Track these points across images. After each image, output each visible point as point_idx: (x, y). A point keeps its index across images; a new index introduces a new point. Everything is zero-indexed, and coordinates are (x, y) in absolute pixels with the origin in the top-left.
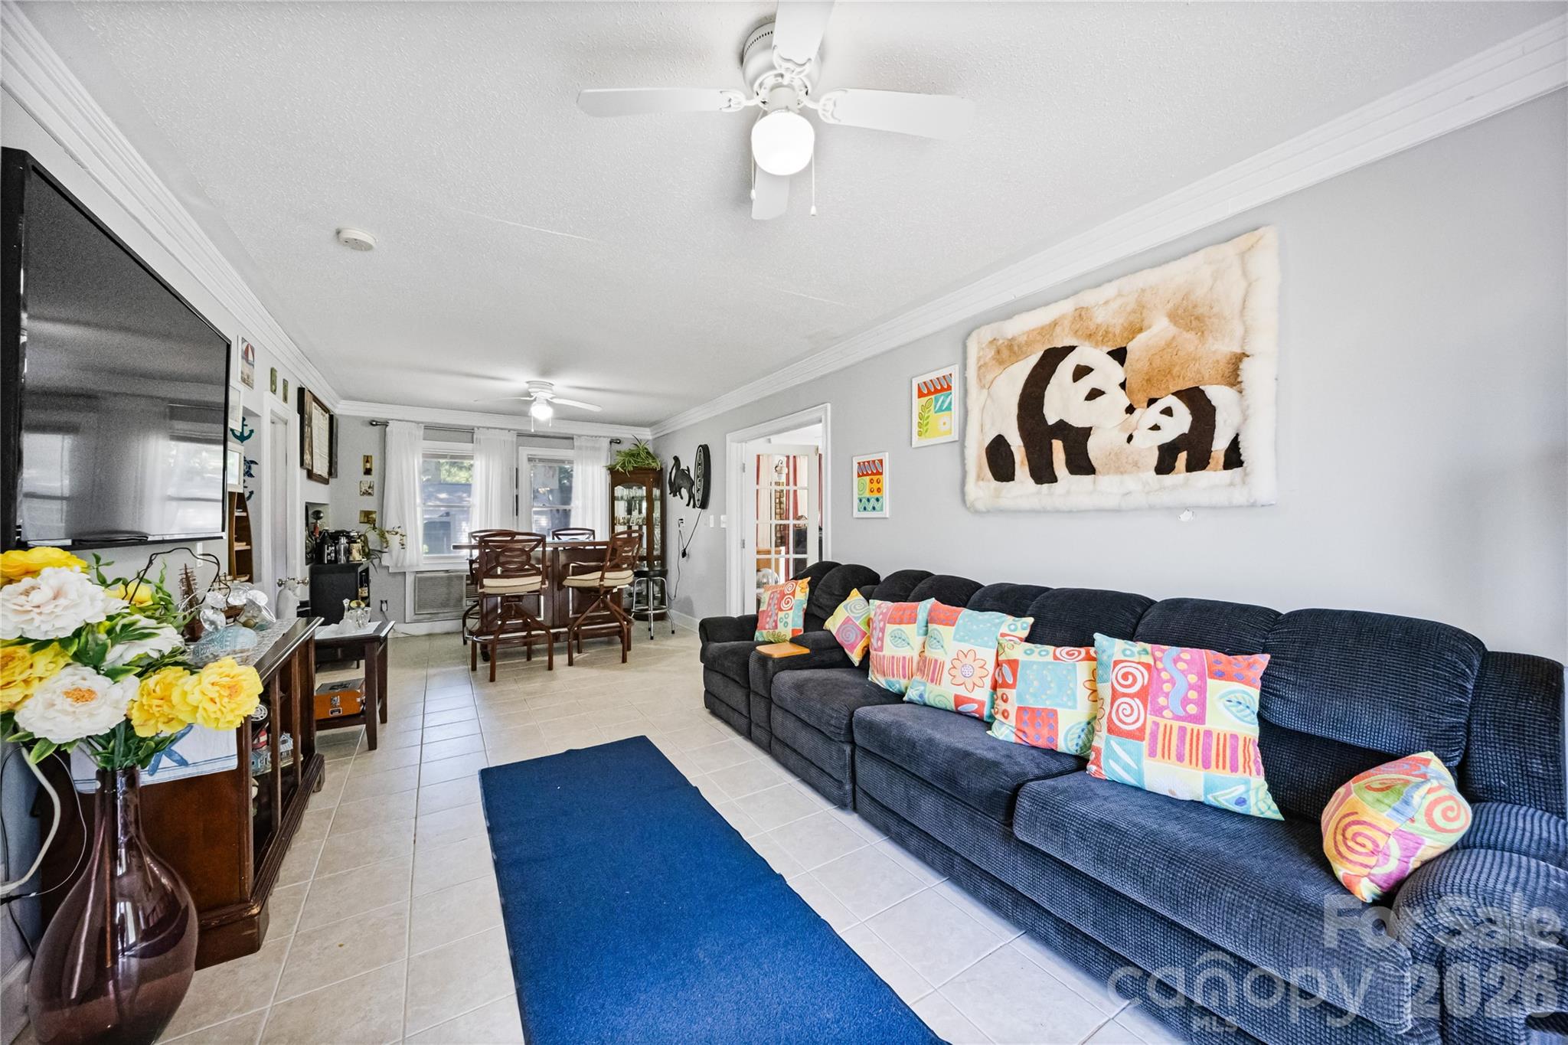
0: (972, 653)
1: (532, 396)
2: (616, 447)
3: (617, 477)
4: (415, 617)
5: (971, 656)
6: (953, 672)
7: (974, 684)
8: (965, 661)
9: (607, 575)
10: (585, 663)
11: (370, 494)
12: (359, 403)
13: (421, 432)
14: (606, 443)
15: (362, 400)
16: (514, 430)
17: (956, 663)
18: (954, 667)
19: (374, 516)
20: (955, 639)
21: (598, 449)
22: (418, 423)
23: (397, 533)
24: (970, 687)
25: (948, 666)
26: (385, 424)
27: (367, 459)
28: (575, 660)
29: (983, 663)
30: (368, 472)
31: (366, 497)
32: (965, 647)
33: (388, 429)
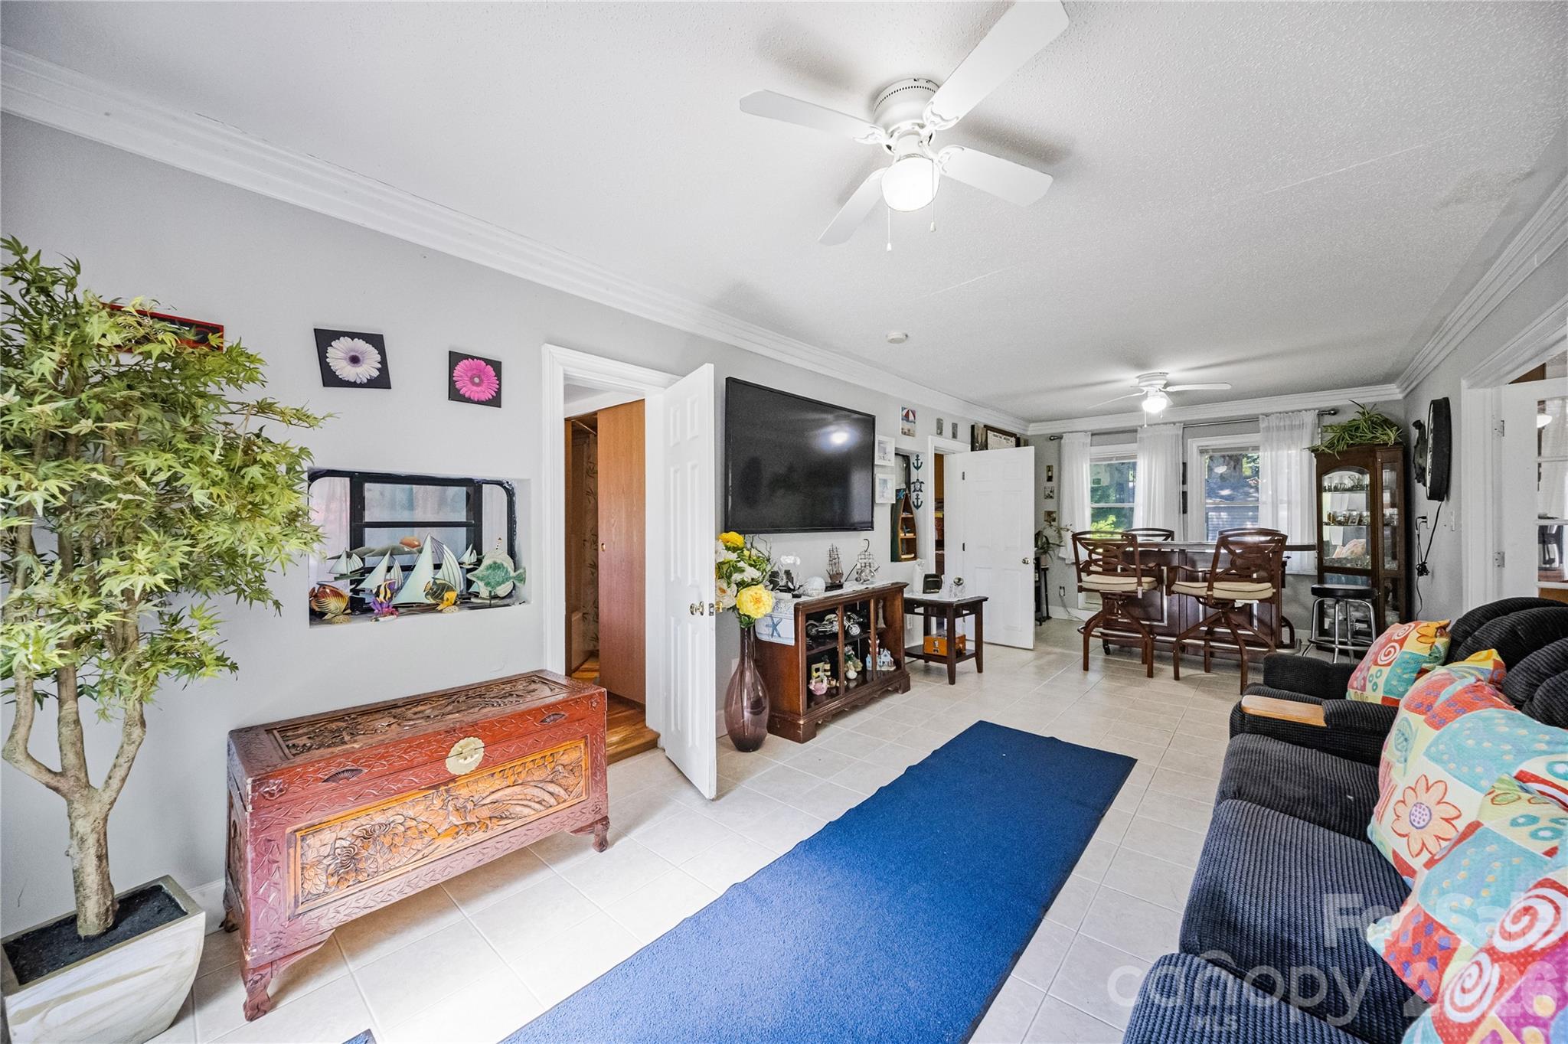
0: (1441, 786)
1: (1142, 391)
2: (1328, 420)
3: (1326, 462)
4: (1086, 605)
5: (1436, 792)
6: (1400, 808)
7: (1424, 844)
8: (1423, 797)
9: (1216, 585)
10: (1188, 680)
11: (1051, 497)
12: (1044, 423)
13: (1088, 440)
14: (1310, 418)
15: (1041, 421)
16: (1179, 422)
17: (1410, 797)
18: (1403, 802)
19: (1054, 515)
20: (1427, 754)
21: (1301, 426)
22: (1086, 432)
23: (1068, 530)
24: (1416, 848)
25: (1397, 796)
26: (1061, 438)
27: (1049, 469)
28: (1181, 675)
29: (1454, 813)
30: (1050, 479)
31: (1049, 500)
32: (1435, 772)
33: (1063, 441)
